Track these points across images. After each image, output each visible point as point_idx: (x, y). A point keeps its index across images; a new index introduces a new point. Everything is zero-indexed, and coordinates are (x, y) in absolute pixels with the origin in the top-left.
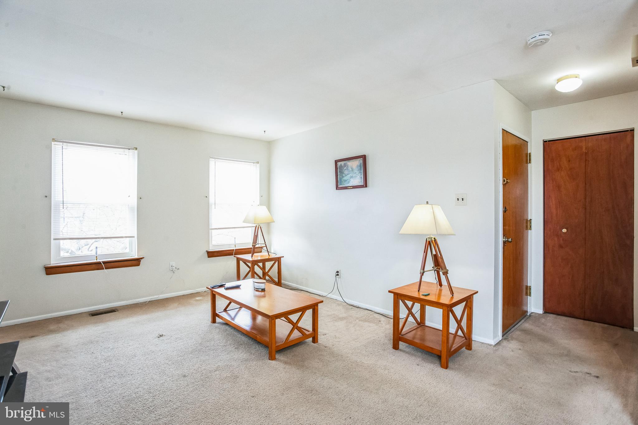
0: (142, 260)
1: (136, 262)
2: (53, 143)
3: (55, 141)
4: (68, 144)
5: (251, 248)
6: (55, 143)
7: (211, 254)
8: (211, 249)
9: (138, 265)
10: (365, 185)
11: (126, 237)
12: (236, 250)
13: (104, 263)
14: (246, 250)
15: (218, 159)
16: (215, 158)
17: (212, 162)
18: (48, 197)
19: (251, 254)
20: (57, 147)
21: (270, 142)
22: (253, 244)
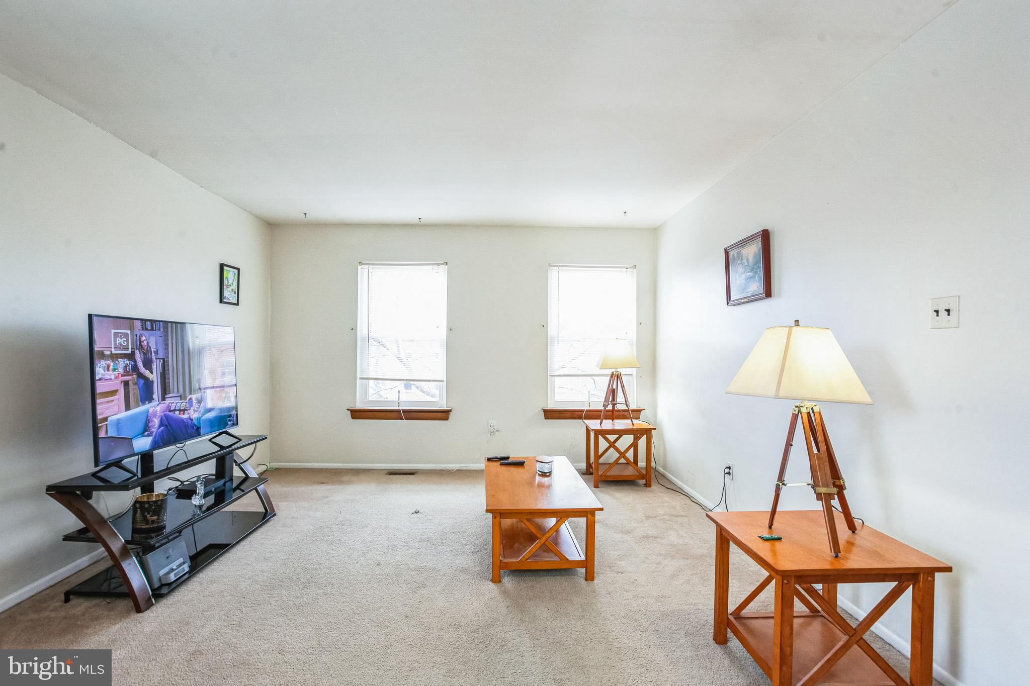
0: (451, 414)
1: (444, 415)
2: (360, 267)
3: (362, 264)
4: (374, 266)
5: (601, 411)
6: (363, 266)
7: (550, 414)
8: (551, 406)
9: (447, 419)
10: (768, 293)
11: (433, 381)
12: (587, 411)
13: (405, 411)
14: (591, 413)
15: (563, 266)
16: (558, 266)
17: (553, 274)
18: (354, 329)
19: (600, 420)
20: (363, 271)
21: (655, 229)
22: (605, 403)
